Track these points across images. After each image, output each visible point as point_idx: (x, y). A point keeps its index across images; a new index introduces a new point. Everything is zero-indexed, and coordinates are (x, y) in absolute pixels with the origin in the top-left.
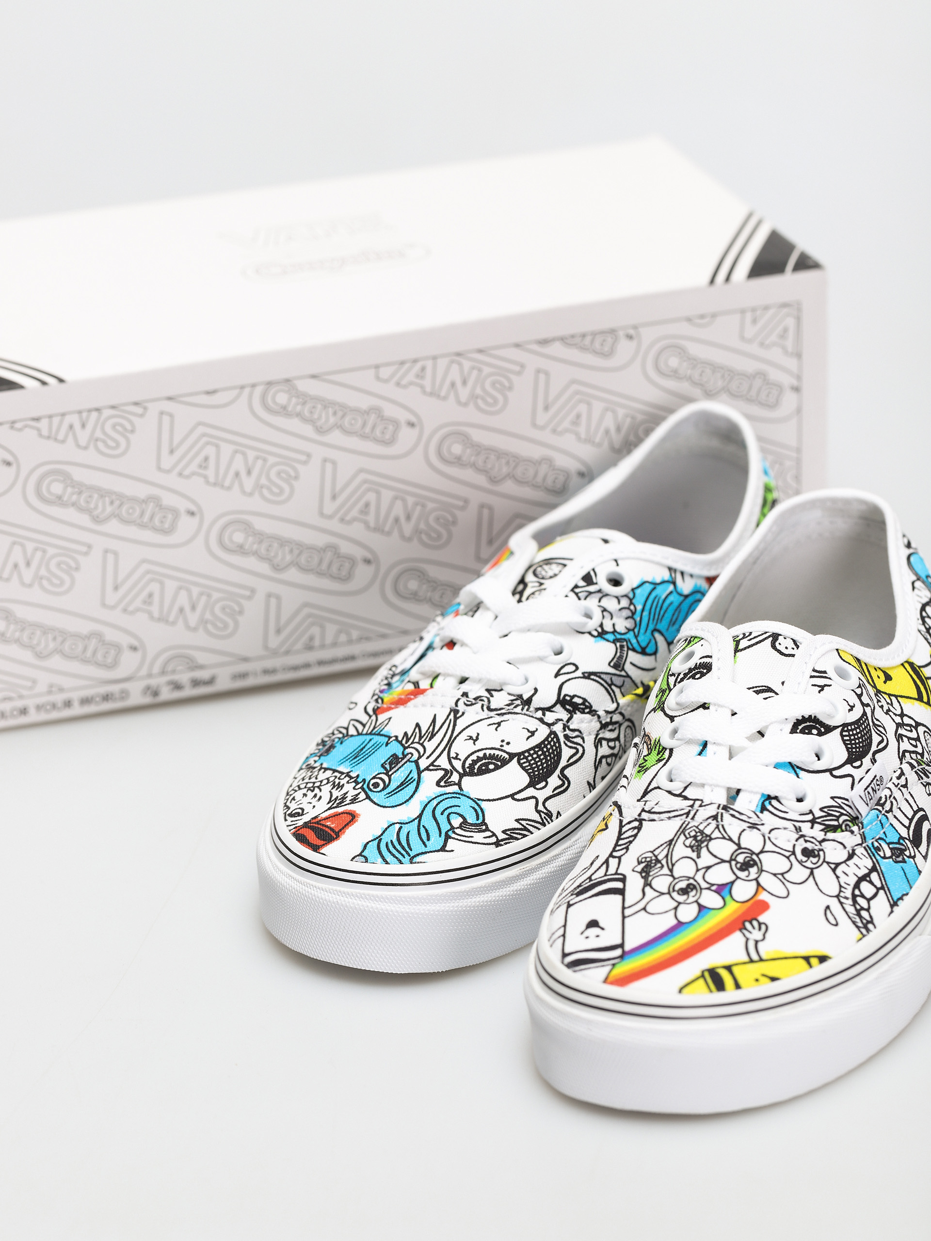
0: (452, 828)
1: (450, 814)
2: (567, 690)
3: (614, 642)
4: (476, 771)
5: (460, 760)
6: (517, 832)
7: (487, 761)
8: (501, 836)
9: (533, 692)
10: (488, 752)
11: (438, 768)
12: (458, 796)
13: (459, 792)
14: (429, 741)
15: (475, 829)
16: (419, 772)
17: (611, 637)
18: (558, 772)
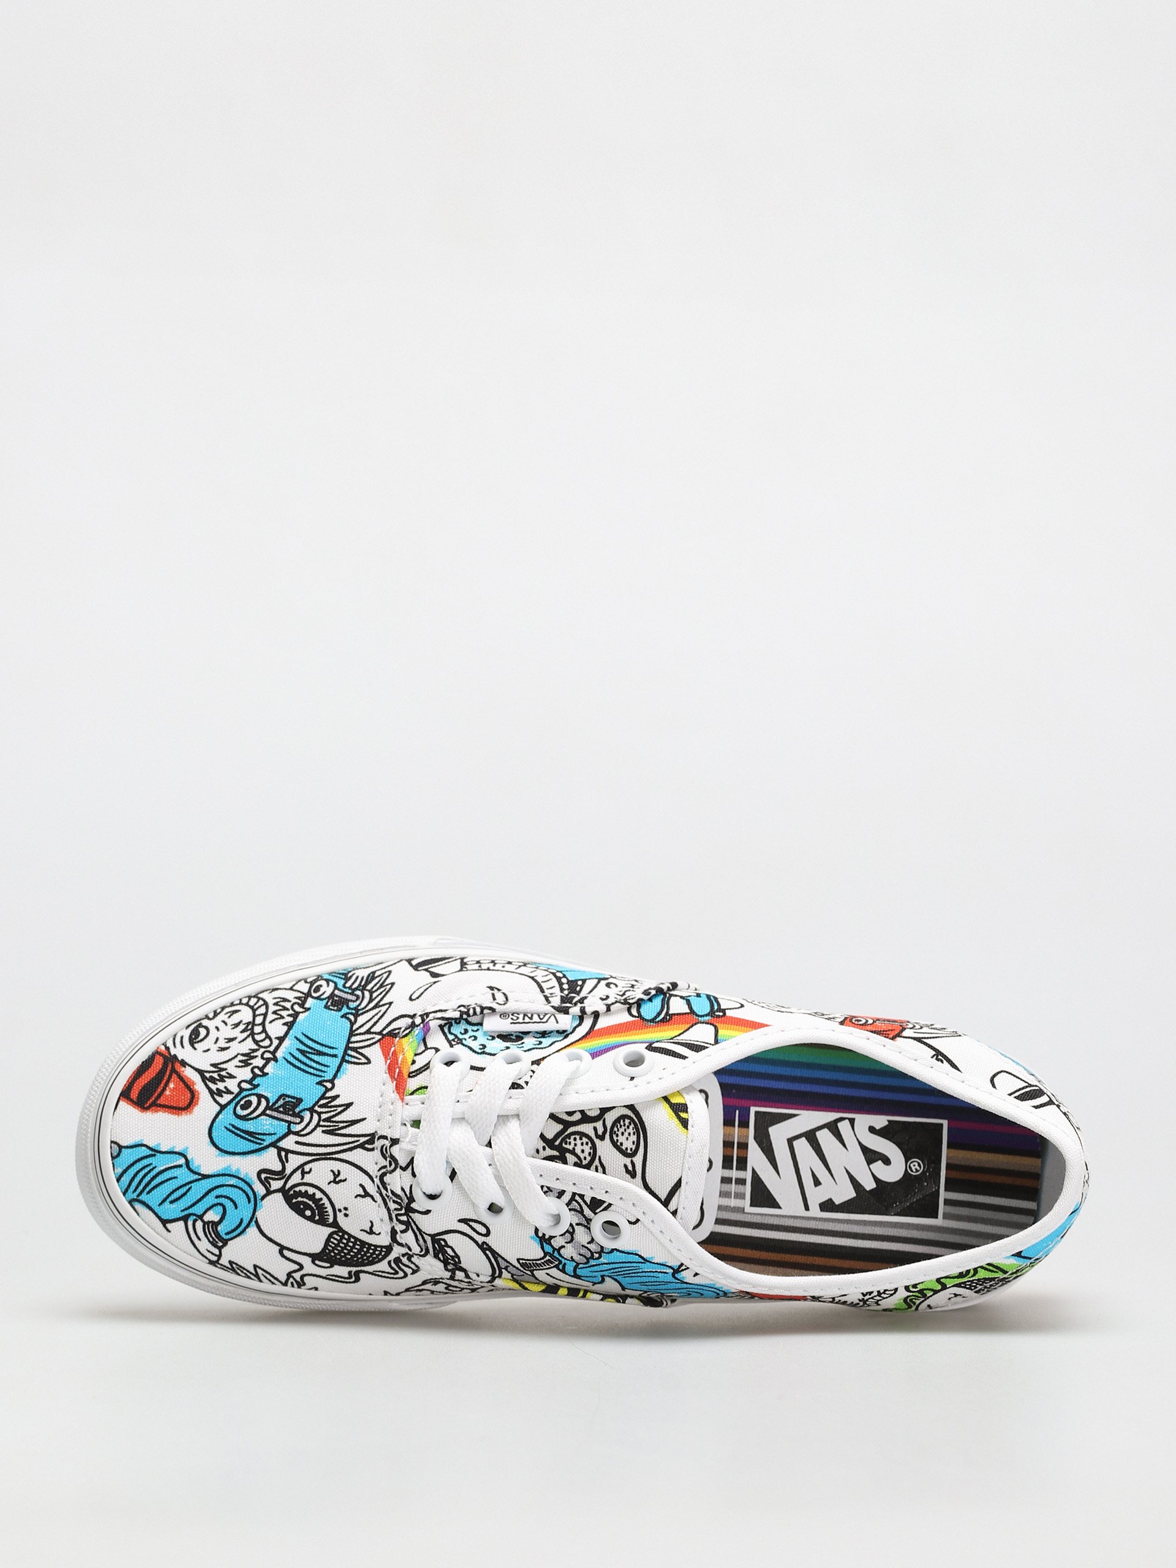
0: (201, 1217)
1: (221, 1204)
2: (454, 1239)
3: (546, 1254)
4: (294, 1201)
5: (303, 1178)
6: (244, 1270)
7: (313, 1205)
8: (224, 1262)
9: (425, 1210)
10: (325, 1201)
11: (283, 1162)
12: (252, 1200)
13: (259, 1198)
14: (323, 1132)
15: (213, 1238)
16: (273, 1145)
17: (549, 1249)
18: (355, 1269)
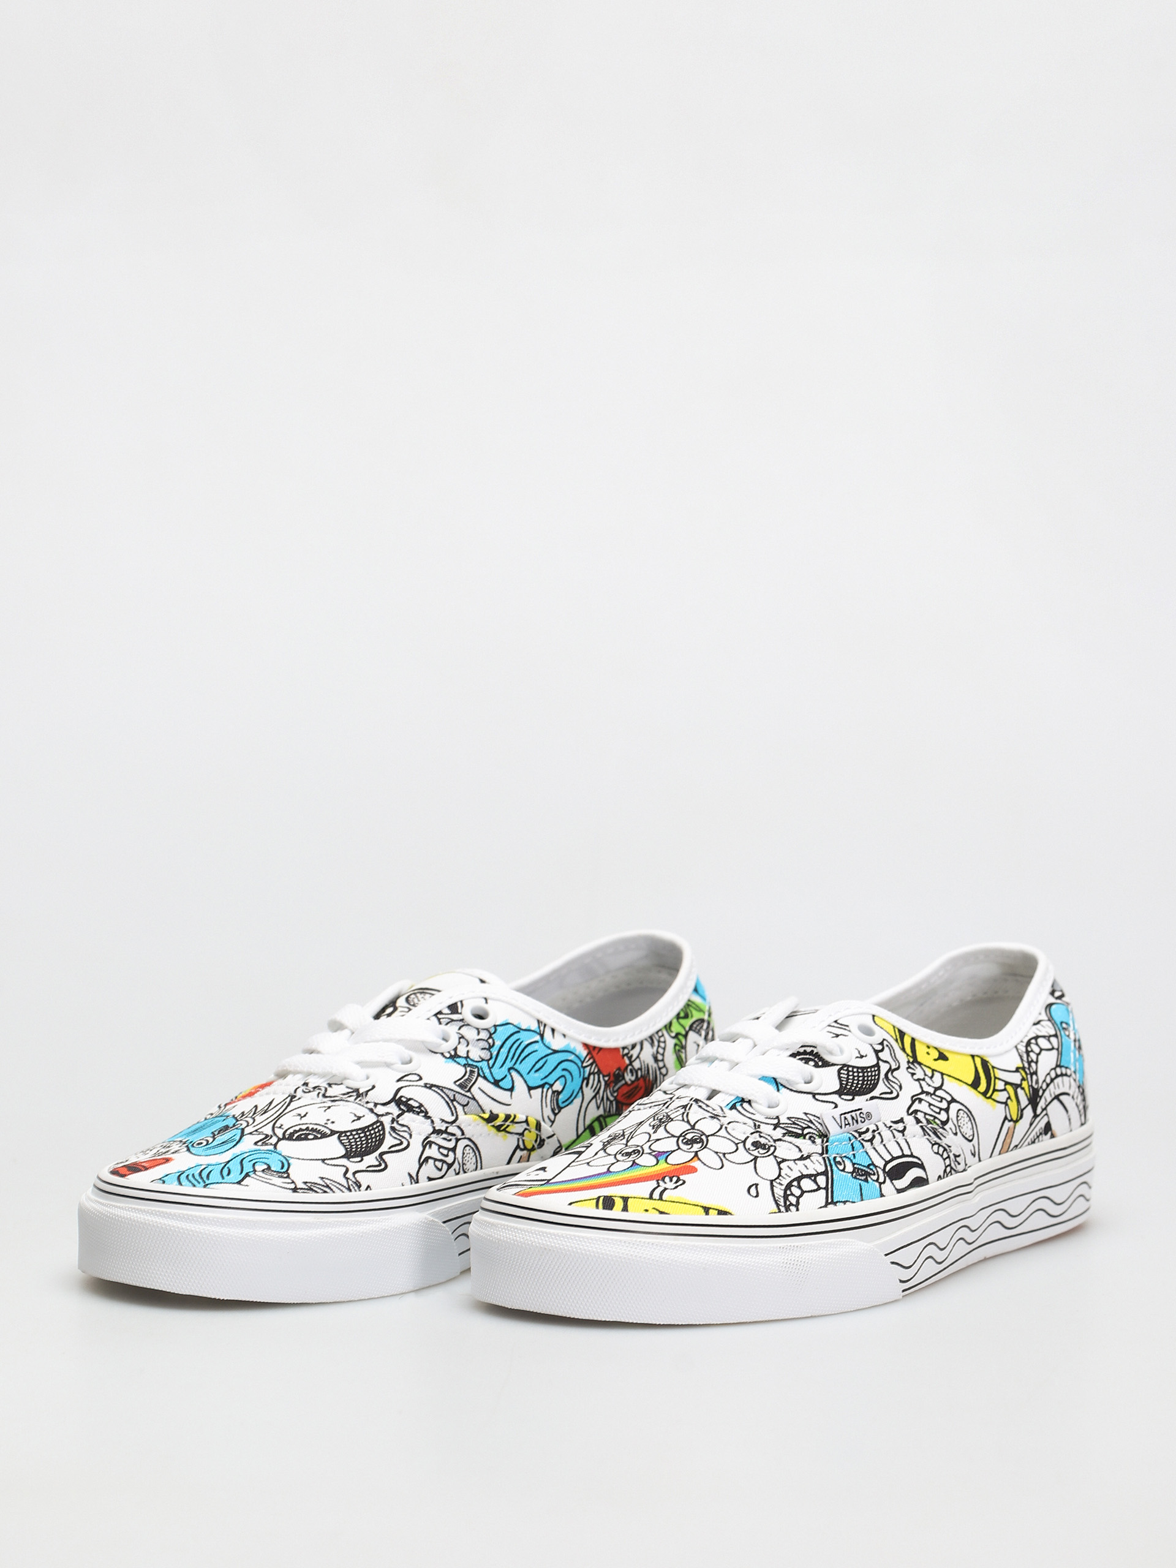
0: (255, 1171)
1: (257, 1162)
2: (405, 1093)
3: (465, 1065)
4: (294, 1138)
5: (283, 1129)
6: (318, 1186)
7: (308, 1132)
8: (300, 1185)
9: (370, 1088)
10: (311, 1126)
11: (261, 1133)
12: (270, 1152)
13: (273, 1150)
14: (260, 1116)
15: (276, 1175)
16: (242, 1136)
17: (463, 1061)
18: (377, 1154)
